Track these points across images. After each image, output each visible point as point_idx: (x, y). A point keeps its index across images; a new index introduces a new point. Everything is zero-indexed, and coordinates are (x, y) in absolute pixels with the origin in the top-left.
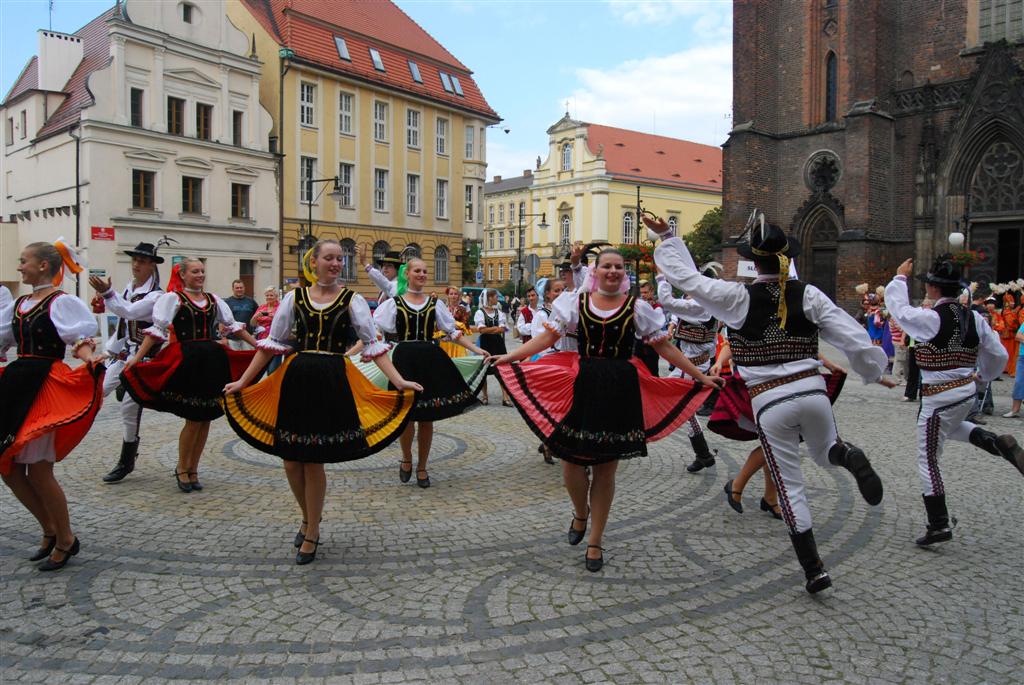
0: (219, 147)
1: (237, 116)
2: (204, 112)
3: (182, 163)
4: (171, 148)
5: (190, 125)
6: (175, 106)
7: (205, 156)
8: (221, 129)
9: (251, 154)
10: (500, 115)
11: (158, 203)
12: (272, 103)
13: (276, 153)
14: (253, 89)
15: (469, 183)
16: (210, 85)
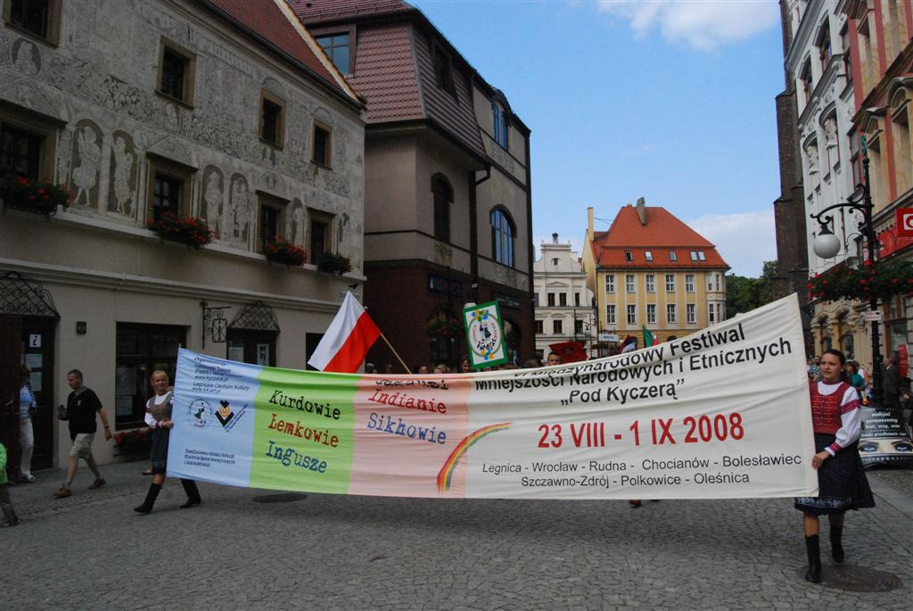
0: (569, 308)
1: (577, 295)
2: (563, 296)
3: (553, 316)
4: (548, 311)
5: (557, 301)
6: (551, 297)
7: (563, 312)
8: (570, 301)
9: (583, 308)
10: (730, 266)
11: (544, 331)
12: (592, 286)
13: (595, 306)
14: (583, 283)
15: (711, 303)
16: (565, 286)
